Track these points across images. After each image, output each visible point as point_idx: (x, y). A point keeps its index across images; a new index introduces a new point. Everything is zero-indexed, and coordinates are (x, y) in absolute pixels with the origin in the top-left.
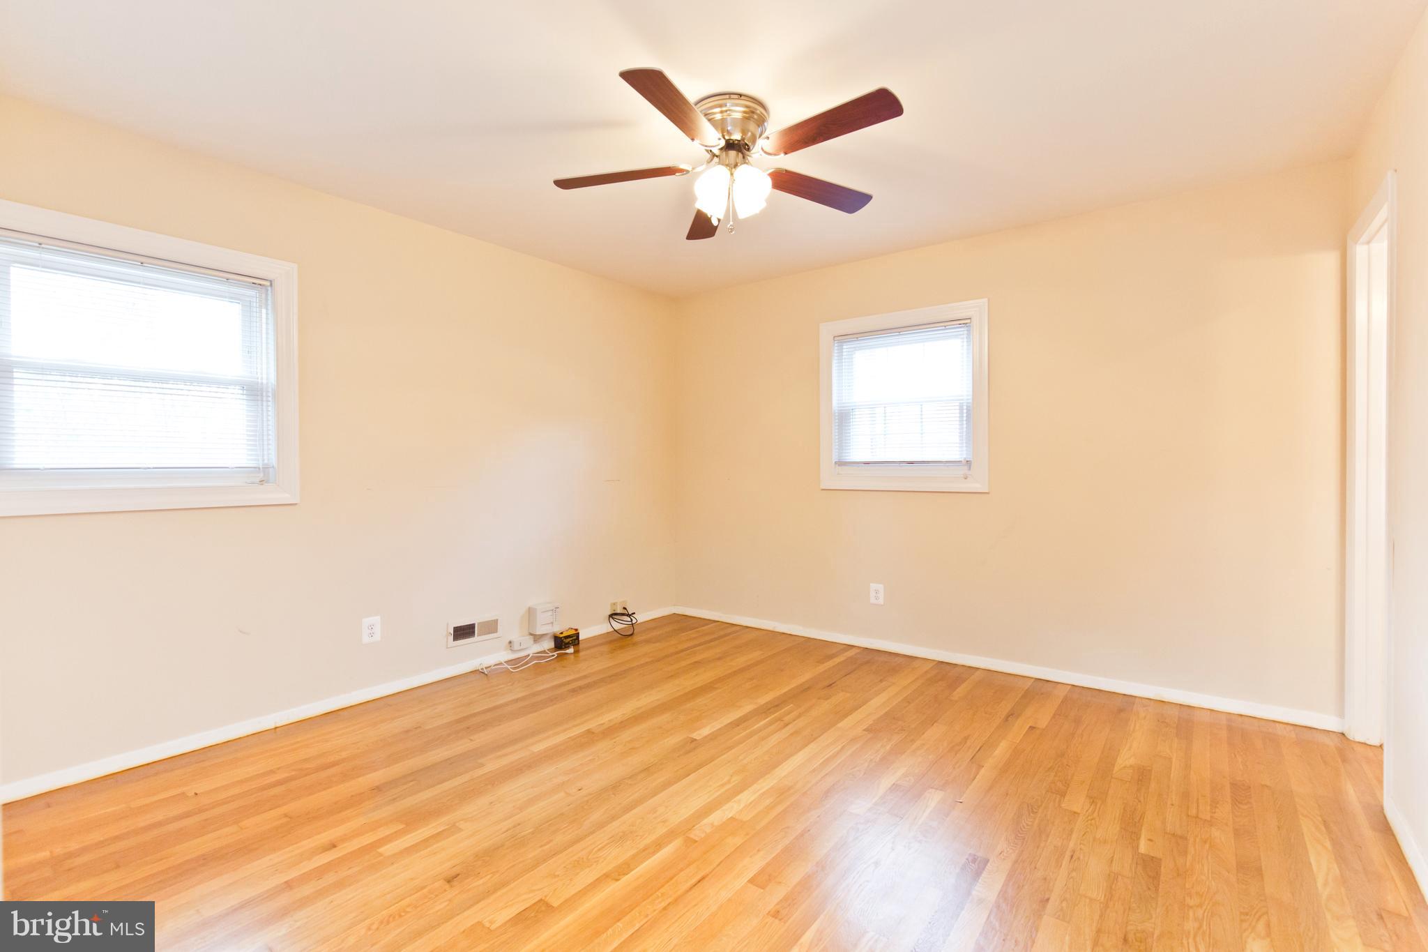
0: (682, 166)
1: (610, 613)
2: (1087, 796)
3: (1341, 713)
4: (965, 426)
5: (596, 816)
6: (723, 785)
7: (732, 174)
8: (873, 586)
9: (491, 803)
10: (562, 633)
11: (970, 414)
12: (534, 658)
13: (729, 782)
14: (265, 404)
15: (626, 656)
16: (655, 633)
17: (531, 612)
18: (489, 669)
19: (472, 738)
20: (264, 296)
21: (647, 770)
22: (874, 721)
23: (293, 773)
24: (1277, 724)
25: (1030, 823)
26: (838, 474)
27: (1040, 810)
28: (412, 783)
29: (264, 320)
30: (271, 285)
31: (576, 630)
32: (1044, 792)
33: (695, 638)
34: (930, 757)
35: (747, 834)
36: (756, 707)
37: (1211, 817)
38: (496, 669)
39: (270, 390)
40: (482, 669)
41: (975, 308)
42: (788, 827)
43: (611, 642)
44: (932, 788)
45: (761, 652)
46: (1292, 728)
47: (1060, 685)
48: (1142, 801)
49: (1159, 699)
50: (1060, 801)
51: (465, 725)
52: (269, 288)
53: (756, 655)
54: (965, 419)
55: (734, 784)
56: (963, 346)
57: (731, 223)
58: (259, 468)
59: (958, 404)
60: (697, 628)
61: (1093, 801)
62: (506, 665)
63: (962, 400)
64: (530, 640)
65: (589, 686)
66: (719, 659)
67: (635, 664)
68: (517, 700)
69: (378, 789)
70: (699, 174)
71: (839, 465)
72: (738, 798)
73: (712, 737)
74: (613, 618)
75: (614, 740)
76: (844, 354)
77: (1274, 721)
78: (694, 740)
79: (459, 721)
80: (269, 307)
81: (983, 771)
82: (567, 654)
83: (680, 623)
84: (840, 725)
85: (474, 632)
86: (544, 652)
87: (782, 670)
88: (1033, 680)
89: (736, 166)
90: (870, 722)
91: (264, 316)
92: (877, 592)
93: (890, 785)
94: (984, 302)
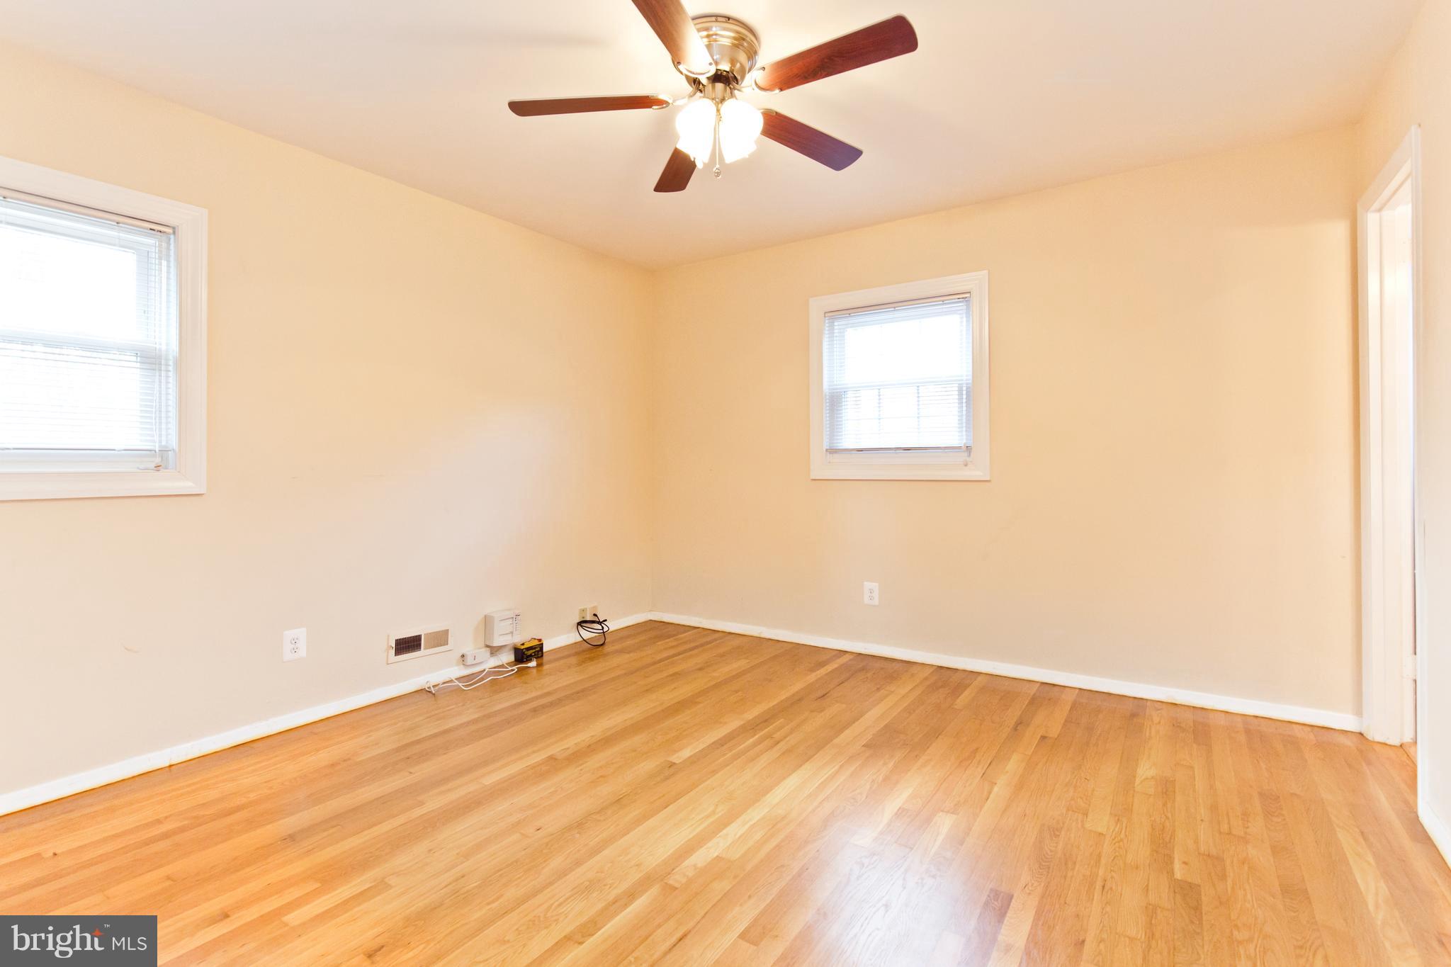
0: (662, 97)
1: (578, 621)
2: (1111, 814)
3: (1359, 711)
4: (964, 408)
5: (557, 862)
6: (708, 817)
7: (718, 110)
8: (868, 585)
9: (430, 850)
10: (523, 644)
11: (969, 396)
12: (489, 674)
13: (714, 812)
14: (163, 373)
15: (595, 668)
16: (629, 642)
17: (487, 622)
18: (436, 688)
19: (412, 770)
20: (164, 245)
21: (619, 802)
22: (873, 734)
23: (186, 822)
24: (1294, 726)
25: (1053, 849)
26: (830, 462)
27: (1063, 833)
28: (334, 830)
29: (164, 274)
30: (174, 233)
31: (540, 640)
32: (1065, 812)
33: (672, 647)
34: (938, 774)
35: (735, 877)
36: (742, 723)
37: (1246, 833)
38: (444, 688)
39: (171, 357)
40: (429, 688)
41: (975, 280)
42: (783, 866)
43: (577, 654)
44: (942, 811)
45: (748, 661)
46: (1309, 729)
47: (1067, 689)
48: (1170, 817)
49: (1170, 701)
50: (1082, 821)
51: (410, 754)
52: (172, 237)
53: (741, 664)
54: (964, 401)
55: (720, 814)
56: (962, 322)
57: (718, 166)
58: (155, 451)
59: (957, 385)
60: (676, 635)
61: (1118, 820)
62: (457, 683)
63: (962, 380)
64: (486, 652)
65: (552, 705)
66: (700, 669)
67: (603, 679)
68: (468, 724)
69: (291, 838)
70: (679, 108)
71: (830, 453)
72: (725, 831)
73: (693, 760)
74: (582, 626)
75: (580, 768)
76: (836, 331)
77: (1289, 722)
78: (672, 765)
79: (398, 750)
80: (172, 259)
81: (996, 789)
82: (529, 667)
83: (656, 631)
84: (836, 741)
85: (420, 645)
86: (502, 666)
87: (770, 681)
88: (1038, 685)
89: (723, 100)
90: (869, 736)
91: (164, 269)
92: (871, 591)
93: (896, 810)
94: (984, 274)
